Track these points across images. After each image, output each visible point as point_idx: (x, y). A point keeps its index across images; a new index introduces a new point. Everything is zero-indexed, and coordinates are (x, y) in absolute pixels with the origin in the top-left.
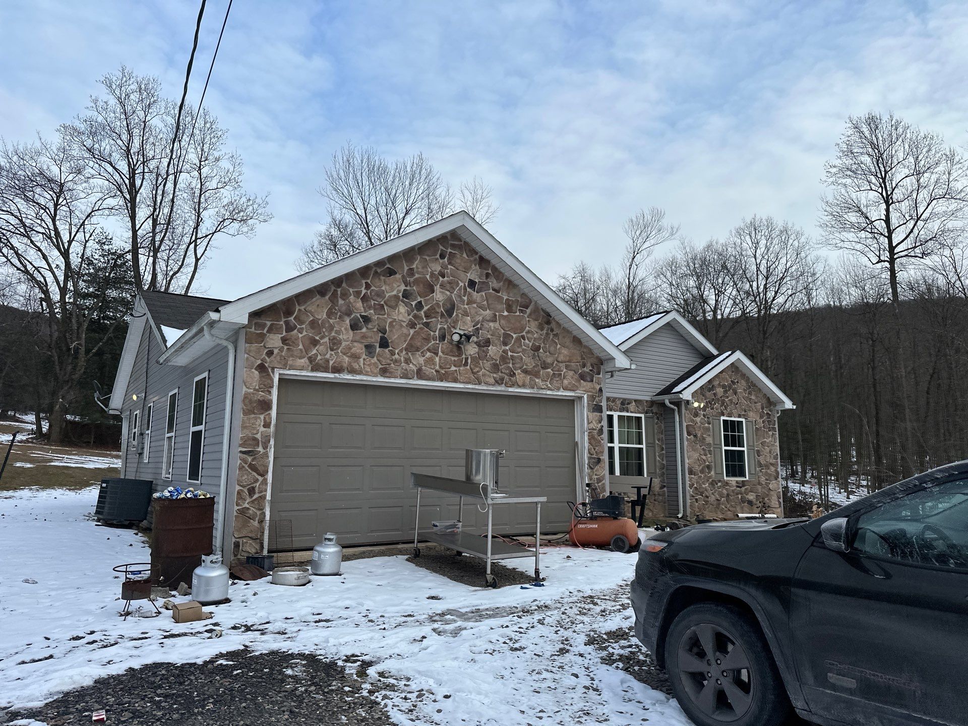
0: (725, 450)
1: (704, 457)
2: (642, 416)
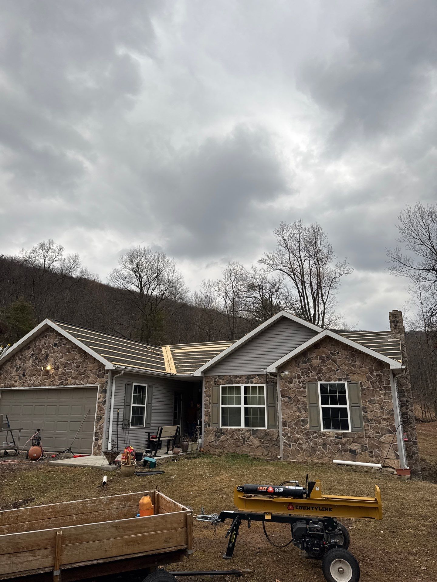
0: (322, 408)
2: (265, 385)
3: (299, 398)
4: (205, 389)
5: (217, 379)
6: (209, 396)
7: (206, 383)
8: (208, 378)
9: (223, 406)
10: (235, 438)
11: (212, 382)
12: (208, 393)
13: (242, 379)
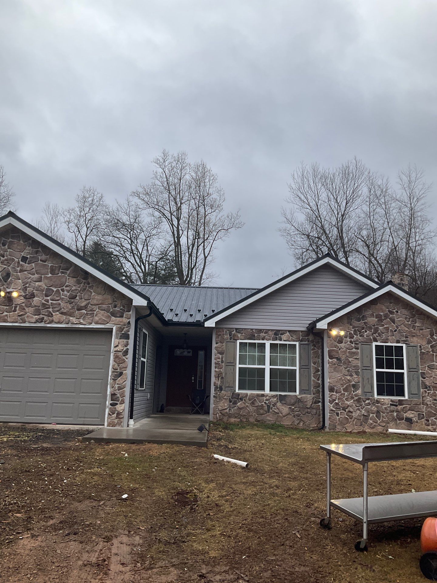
0: (377, 372)
1: (349, 378)
2: (297, 344)
3: (350, 359)
4: (216, 344)
5: (233, 333)
6: (221, 353)
7: (217, 338)
8: (221, 330)
9: (241, 366)
10: (257, 405)
11: (225, 336)
12: (221, 349)
13: (268, 334)
